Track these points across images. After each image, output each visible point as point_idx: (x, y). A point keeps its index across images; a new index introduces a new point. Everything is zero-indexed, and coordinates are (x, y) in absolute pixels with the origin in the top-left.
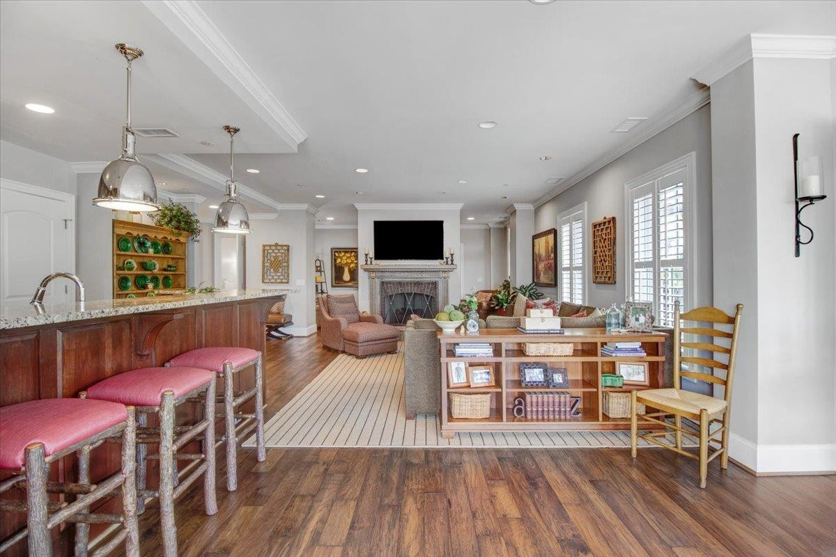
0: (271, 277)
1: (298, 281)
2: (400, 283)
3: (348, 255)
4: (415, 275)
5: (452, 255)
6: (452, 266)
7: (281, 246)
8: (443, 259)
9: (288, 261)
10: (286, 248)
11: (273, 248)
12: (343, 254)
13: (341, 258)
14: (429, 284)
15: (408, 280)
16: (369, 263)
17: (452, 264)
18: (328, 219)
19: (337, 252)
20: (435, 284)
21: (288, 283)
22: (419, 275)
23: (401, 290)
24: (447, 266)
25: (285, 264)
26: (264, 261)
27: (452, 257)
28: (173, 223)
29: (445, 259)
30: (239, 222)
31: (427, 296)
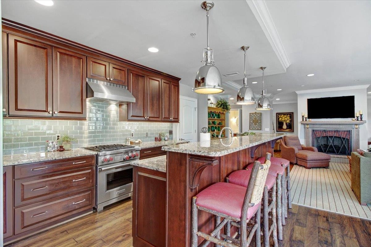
0: (253, 127)
1: (266, 129)
2: (325, 131)
3: (286, 116)
4: (335, 126)
5: (361, 115)
6: (361, 122)
7: (258, 113)
8: (354, 117)
9: (261, 120)
10: (260, 114)
11: (254, 114)
12: (283, 116)
13: (282, 118)
14: (345, 131)
15: (329, 129)
16: (304, 120)
17: (361, 120)
18: (277, 99)
19: (279, 115)
20: (349, 132)
21: (261, 129)
22: (338, 127)
23: (325, 135)
24: (358, 122)
25: (260, 121)
26: (250, 120)
27: (361, 116)
28: (222, 106)
29: (356, 118)
30: (267, 105)
31: (344, 139)
